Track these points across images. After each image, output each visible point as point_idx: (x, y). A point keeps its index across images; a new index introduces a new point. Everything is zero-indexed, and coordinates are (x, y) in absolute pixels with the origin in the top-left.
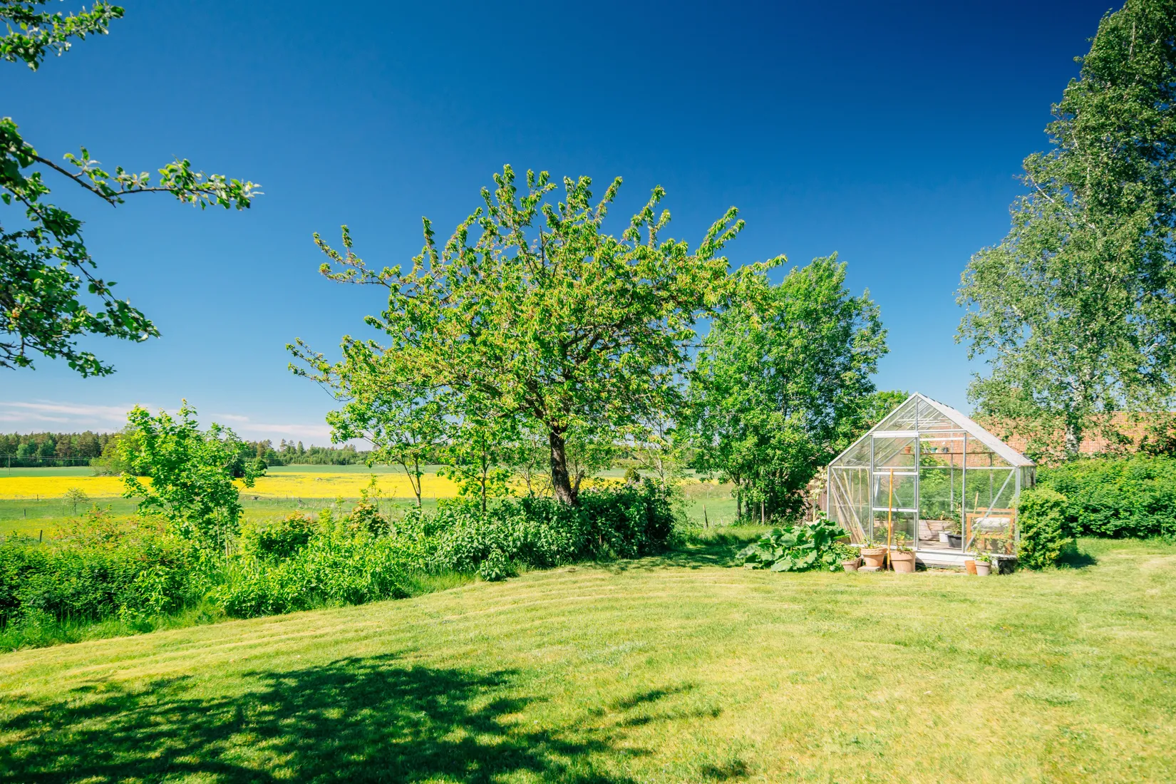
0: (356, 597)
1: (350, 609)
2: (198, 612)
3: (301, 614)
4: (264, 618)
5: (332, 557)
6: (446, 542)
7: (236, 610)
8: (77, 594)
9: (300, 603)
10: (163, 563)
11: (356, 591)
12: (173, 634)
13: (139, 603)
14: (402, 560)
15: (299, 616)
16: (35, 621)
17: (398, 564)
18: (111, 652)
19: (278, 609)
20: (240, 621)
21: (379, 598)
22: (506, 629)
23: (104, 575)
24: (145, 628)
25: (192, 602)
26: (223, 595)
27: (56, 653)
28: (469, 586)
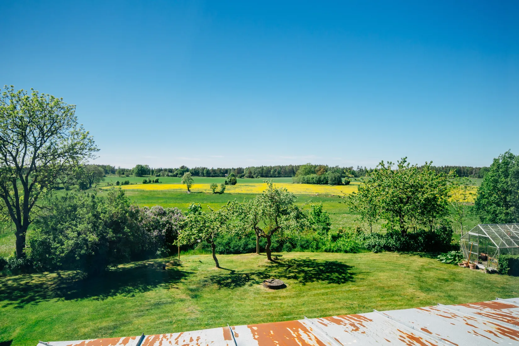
0: (346, 252)
1: (345, 254)
2: (320, 250)
3: (336, 253)
4: (330, 253)
5: (343, 243)
6: (367, 242)
7: (326, 251)
8: (304, 244)
9: (336, 251)
10: (315, 241)
11: (346, 251)
12: (317, 253)
13: (312, 247)
14: (357, 245)
15: (336, 254)
16: (299, 248)
17: (356, 246)
18: (309, 255)
19: (333, 252)
20: (326, 253)
21: (350, 253)
22: (363, 263)
23: (307, 241)
24: (313, 252)
25: (320, 248)
26: (324, 248)
27: (302, 253)
28: (370, 253)
